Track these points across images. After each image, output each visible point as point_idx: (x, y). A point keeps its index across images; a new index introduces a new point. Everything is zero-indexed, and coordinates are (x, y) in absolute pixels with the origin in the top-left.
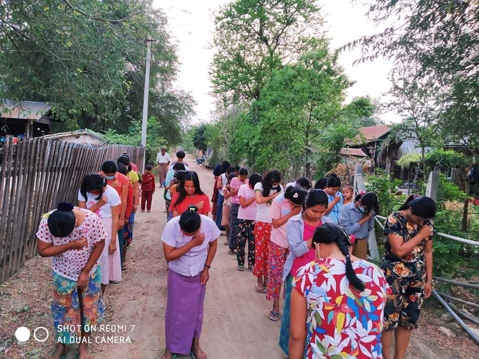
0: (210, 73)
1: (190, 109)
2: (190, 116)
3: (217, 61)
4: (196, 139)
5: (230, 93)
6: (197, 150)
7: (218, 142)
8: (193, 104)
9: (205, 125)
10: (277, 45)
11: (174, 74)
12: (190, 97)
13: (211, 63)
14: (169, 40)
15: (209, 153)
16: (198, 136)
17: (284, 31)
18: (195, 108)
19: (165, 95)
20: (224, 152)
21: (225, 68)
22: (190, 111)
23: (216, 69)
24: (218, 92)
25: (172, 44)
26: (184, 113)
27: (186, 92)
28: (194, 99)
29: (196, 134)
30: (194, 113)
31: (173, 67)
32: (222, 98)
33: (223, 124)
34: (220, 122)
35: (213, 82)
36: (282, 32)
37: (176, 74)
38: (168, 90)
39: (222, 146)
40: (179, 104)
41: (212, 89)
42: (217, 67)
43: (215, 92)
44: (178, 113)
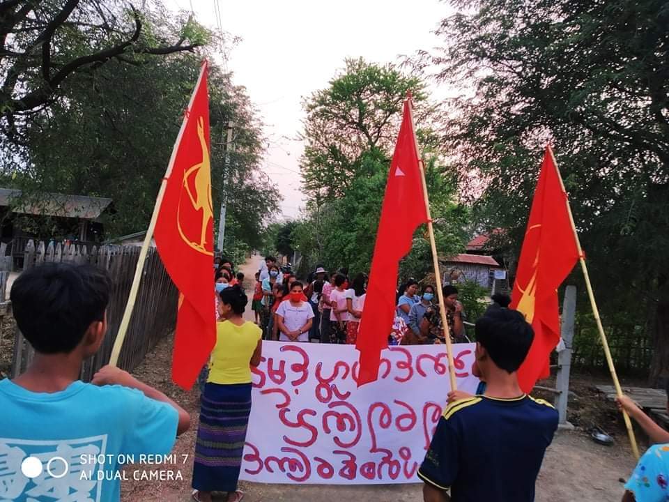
0: (301, 167)
1: (275, 206)
2: (274, 213)
3: (309, 152)
4: (280, 240)
5: (323, 190)
6: (280, 255)
7: (308, 247)
8: (278, 199)
9: (292, 222)
10: (379, 137)
11: (254, 161)
12: (275, 190)
13: (302, 156)
14: (252, 123)
15: (297, 259)
16: (282, 237)
17: (387, 121)
18: (280, 204)
19: (244, 187)
20: (317, 259)
21: (318, 161)
22: (275, 207)
23: (308, 162)
24: (309, 188)
25: (255, 127)
26: (267, 209)
27: (271, 184)
28: (280, 193)
29: (279, 235)
30: (279, 211)
31: (254, 154)
32: (315, 194)
33: (314, 224)
34: (311, 221)
35: (304, 176)
36: (385, 122)
37: (258, 162)
38: (247, 182)
39: (314, 251)
40: (261, 199)
41: (303, 185)
42: (309, 159)
43: (306, 188)
44: (259, 210)
